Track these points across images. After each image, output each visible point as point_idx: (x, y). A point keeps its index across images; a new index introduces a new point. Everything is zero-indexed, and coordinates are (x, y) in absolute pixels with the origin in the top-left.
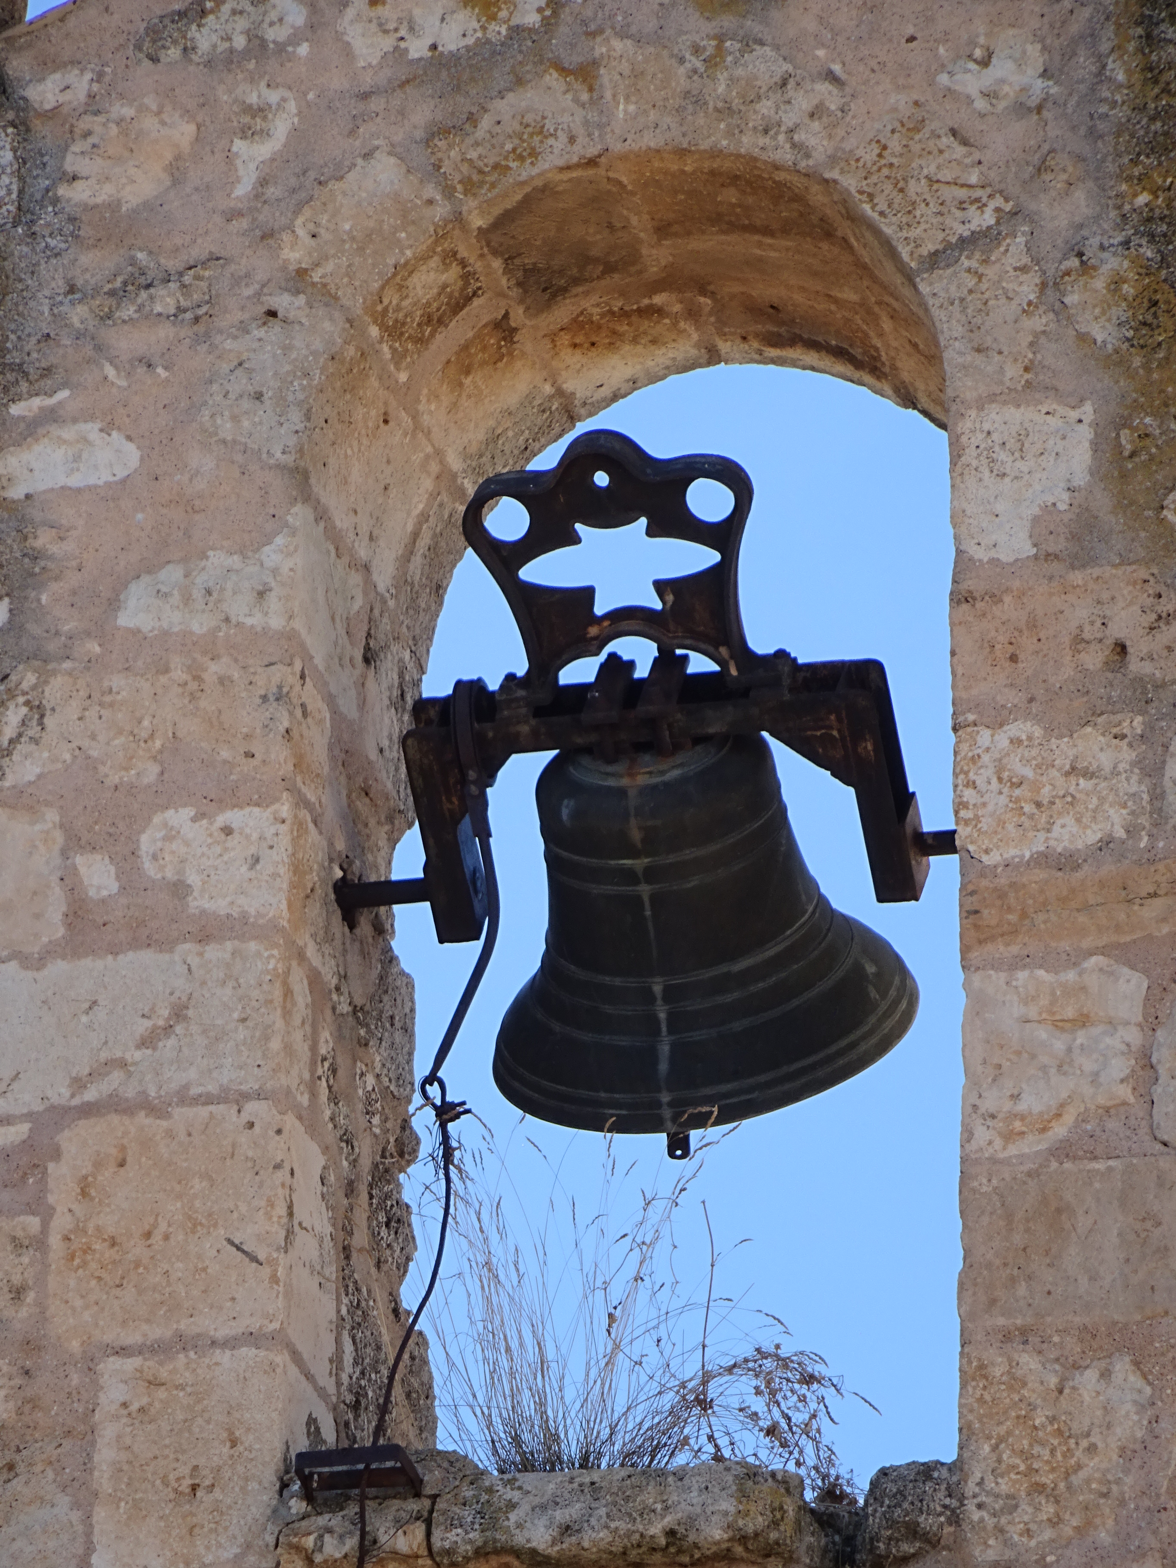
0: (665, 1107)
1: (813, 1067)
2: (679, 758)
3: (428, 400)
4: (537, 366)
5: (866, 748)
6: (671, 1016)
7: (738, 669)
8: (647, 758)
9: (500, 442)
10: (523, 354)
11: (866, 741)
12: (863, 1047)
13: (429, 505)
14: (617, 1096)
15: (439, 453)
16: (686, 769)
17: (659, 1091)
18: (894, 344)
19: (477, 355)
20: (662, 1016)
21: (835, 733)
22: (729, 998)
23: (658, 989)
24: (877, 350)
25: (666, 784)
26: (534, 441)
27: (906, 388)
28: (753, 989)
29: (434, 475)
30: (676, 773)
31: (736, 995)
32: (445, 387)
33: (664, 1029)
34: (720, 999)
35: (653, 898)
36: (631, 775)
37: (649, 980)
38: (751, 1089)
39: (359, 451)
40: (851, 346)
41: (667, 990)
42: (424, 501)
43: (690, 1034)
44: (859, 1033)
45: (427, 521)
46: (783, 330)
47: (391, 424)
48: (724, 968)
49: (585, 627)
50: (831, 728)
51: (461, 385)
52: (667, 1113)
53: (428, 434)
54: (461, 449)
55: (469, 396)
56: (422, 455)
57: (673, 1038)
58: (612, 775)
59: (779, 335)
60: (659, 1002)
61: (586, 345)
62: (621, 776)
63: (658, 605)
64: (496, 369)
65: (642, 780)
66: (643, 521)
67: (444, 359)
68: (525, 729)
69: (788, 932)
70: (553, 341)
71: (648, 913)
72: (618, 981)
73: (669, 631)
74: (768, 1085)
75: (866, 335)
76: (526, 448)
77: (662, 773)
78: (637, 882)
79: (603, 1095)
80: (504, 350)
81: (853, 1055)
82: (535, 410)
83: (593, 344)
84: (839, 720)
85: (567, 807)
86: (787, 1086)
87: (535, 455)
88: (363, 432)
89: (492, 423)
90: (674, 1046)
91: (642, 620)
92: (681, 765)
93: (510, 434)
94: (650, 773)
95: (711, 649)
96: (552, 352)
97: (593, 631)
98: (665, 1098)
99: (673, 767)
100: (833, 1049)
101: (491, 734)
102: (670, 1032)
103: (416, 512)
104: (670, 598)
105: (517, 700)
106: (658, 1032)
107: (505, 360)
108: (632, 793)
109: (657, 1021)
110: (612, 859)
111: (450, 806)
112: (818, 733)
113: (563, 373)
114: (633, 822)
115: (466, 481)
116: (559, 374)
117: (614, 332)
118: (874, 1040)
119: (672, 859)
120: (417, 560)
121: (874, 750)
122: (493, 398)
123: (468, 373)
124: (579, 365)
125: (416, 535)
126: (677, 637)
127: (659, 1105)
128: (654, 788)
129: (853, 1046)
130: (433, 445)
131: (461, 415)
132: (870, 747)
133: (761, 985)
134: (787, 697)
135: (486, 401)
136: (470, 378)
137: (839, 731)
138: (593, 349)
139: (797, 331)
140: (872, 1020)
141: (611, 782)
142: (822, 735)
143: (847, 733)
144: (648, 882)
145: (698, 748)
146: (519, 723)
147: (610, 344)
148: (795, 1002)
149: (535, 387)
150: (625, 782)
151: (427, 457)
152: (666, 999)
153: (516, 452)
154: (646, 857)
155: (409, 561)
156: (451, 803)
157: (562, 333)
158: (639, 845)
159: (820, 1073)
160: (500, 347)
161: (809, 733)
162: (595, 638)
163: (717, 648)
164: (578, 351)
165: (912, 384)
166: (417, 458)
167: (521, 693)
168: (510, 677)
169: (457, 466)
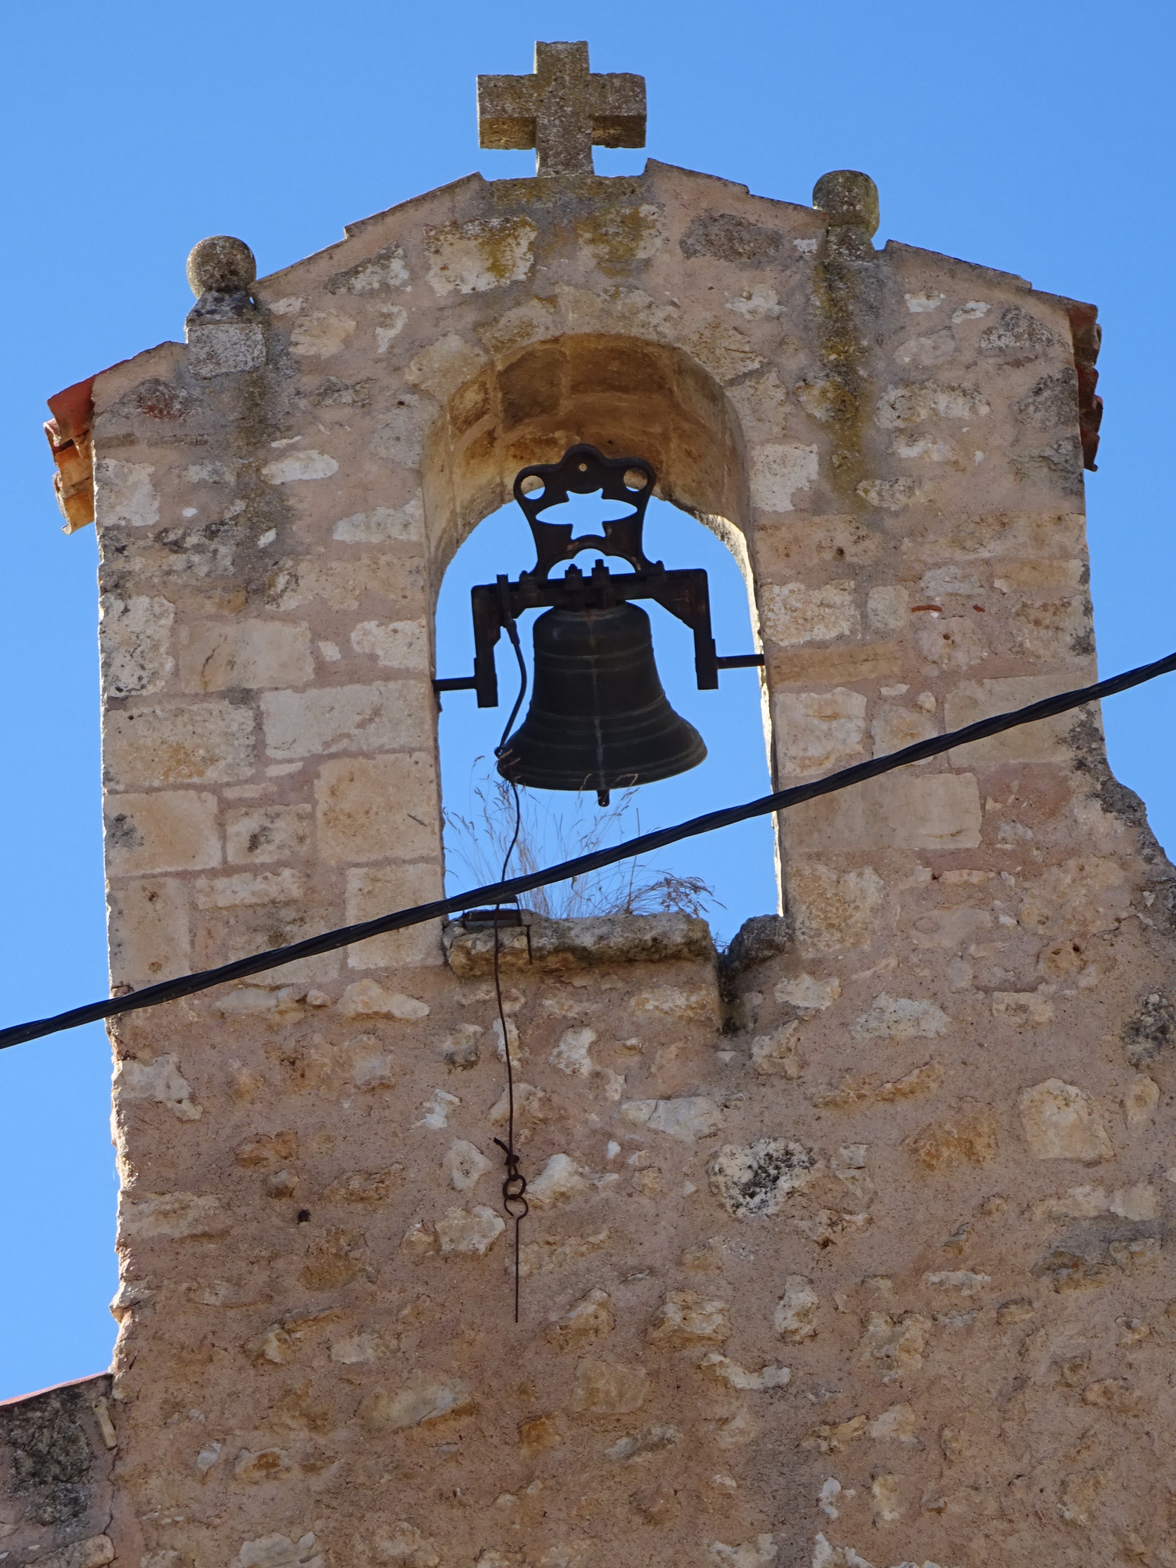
0: (600, 777)
2: (611, 610)
3: (457, 466)
6: (604, 735)
7: (641, 569)
8: (594, 610)
10: (494, 455)
13: (447, 526)
14: (580, 772)
15: (454, 498)
17: (599, 769)
19: (478, 448)
20: (599, 735)
22: (632, 728)
23: (597, 722)
25: (605, 621)
28: (642, 725)
29: (450, 510)
30: (609, 616)
32: (464, 462)
33: (600, 741)
34: (627, 728)
35: (598, 676)
36: (588, 616)
37: (593, 717)
39: (435, 477)
41: (602, 722)
42: (446, 522)
43: (614, 744)
45: (445, 533)
47: (444, 472)
49: (566, 546)
50: (685, 596)
51: (469, 463)
52: (603, 780)
53: (453, 485)
55: (470, 472)
56: (449, 496)
57: (605, 745)
58: (578, 616)
60: (597, 728)
62: (583, 617)
63: (603, 534)
64: (482, 460)
65: (594, 618)
66: (601, 491)
67: (467, 445)
68: (534, 595)
70: (508, 451)
71: (595, 683)
72: (575, 718)
73: (606, 547)
77: (603, 616)
78: (591, 668)
80: (488, 450)
84: (690, 593)
85: (556, 631)
90: (605, 749)
91: (595, 542)
94: (597, 615)
95: (629, 557)
96: (506, 458)
97: (570, 547)
98: (602, 773)
99: (607, 614)
101: (515, 599)
102: (603, 743)
103: (443, 526)
104: (610, 531)
106: (597, 743)
107: (487, 456)
108: (589, 624)
109: (596, 738)
110: (579, 656)
112: (679, 600)
113: (507, 472)
114: (591, 636)
115: (459, 519)
119: (608, 656)
123: (473, 457)
126: (611, 550)
127: (597, 776)
128: (600, 622)
129: (687, 756)
130: (453, 494)
133: (645, 723)
134: (664, 581)
136: (473, 461)
137: (688, 598)
141: (579, 620)
143: (693, 600)
144: (596, 667)
146: (531, 592)
149: (493, 477)
150: (585, 619)
151: (450, 498)
152: (601, 727)
154: (596, 655)
156: (493, 633)
157: (512, 447)
158: (594, 648)
160: (487, 447)
161: (675, 599)
162: (569, 552)
163: (631, 558)
164: (515, 460)
166: (447, 497)
167: (531, 579)
168: (524, 573)
169: (458, 509)
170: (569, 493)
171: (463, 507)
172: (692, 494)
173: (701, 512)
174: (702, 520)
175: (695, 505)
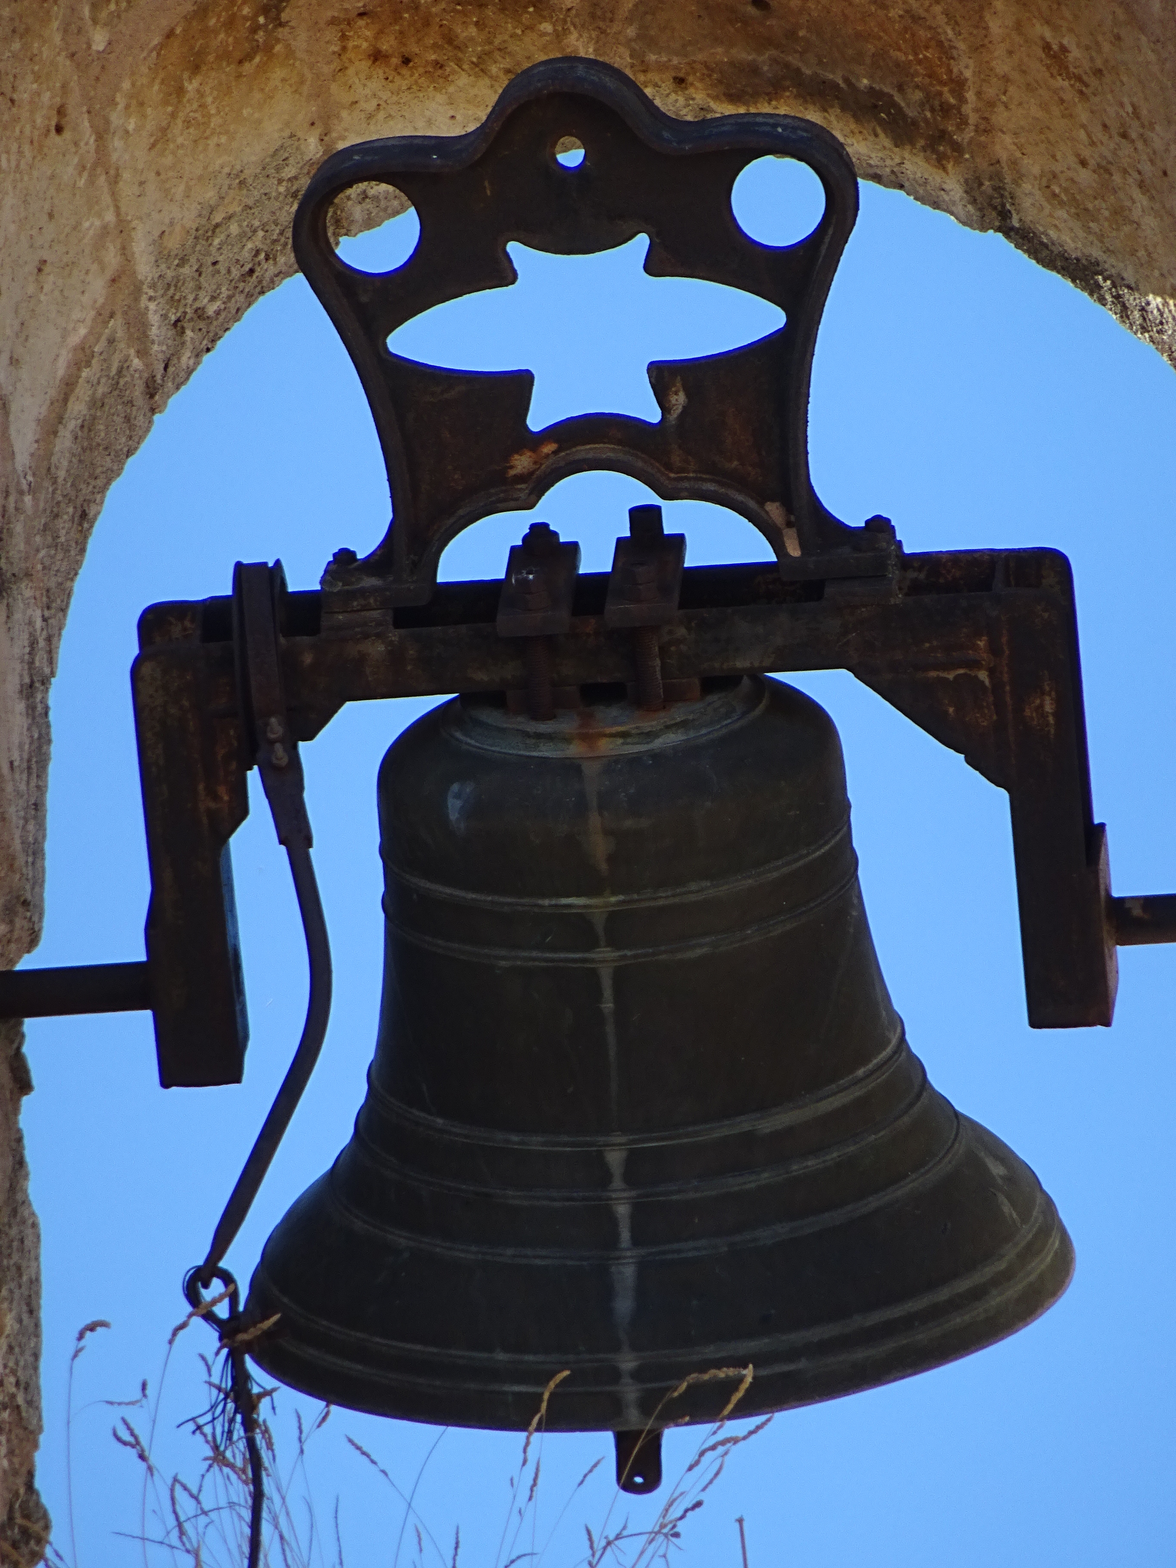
0: (627, 1380)
1: (908, 1322)
2: (678, 713)
3: (127, 107)
4: (305, 89)
5: (1041, 706)
6: (638, 1209)
7: (802, 546)
8: (614, 712)
9: (216, 242)
10: (290, 53)
11: (1043, 693)
12: (996, 1300)
13: (94, 334)
14: (530, 1358)
15: (123, 228)
16: (692, 734)
17: (616, 1348)
18: (1002, 66)
19: (216, 32)
20: (622, 1210)
21: (983, 675)
22: (750, 1182)
23: (615, 1158)
24: (958, 85)
25: (657, 756)
26: (267, 259)
27: (997, 176)
28: (796, 1168)
29: (109, 273)
30: (672, 739)
31: (765, 1177)
32: (156, 87)
33: (625, 1235)
34: (736, 1183)
35: (620, 975)
36: (588, 738)
37: (601, 1139)
38: (793, 1354)
39: (18, 166)
40: (900, 88)
41: (633, 1158)
42: (89, 322)
43: (675, 1246)
44: (989, 1271)
45: (88, 364)
46: (764, 59)
47: (67, 134)
48: (744, 1124)
49: (506, 456)
50: (975, 664)
51: (180, 91)
52: (630, 1392)
53: (114, 180)
54: (156, 233)
55: (188, 123)
56: (98, 223)
57: (643, 1251)
58: (549, 737)
59: (754, 70)
60: (617, 1182)
61: (395, 61)
62: (567, 740)
63: (652, 414)
64: (239, 76)
65: (607, 747)
66: (641, 242)
67: (165, 23)
68: (377, 649)
69: (860, 1072)
70: (344, 37)
71: (608, 1005)
72: (536, 1143)
73: (669, 467)
74: (823, 1348)
75: (946, 51)
76: (252, 271)
77: (650, 736)
78: (592, 944)
79: (501, 1356)
80: (260, 36)
81: (979, 1311)
82: (282, 189)
83: (406, 61)
84: (994, 649)
85: (458, 796)
86: (860, 1355)
87: (262, 292)
88: (28, 129)
89: (210, 195)
90: (643, 1267)
91: (619, 442)
92: (683, 725)
93: (234, 229)
94: (624, 735)
95: (752, 504)
96: (336, 65)
97: (522, 463)
98: (628, 1362)
99: (668, 728)
100: (943, 1294)
101: (308, 659)
102: (636, 1242)
103: (74, 340)
104: (679, 399)
105: (363, 593)
106: (613, 1241)
107: (257, 59)
108: (591, 769)
109: (613, 1221)
110: (544, 896)
111: (212, 805)
112: (951, 676)
113: (344, 114)
114: (595, 820)
115: (152, 306)
116: (338, 117)
117: (450, 39)
118: (1014, 1290)
119: (665, 898)
120: (64, 441)
121: (1055, 715)
122: (223, 139)
123: (196, 69)
124: (374, 103)
125: (69, 385)
126: (687, 479)
127: (615, 1375)
128: (634, 760)
129: (978, 1294)
130: (118, 214)
131: (168, 160)
132: (1049, 707)
133: (812, 1163)
134: (898, 599)
135: (212, 142)
136: (195, 83)
137: (992, 672)
138: (405, 71)
139: (794, 60)
140: (1010, 1253)
141: (546, 751)
142: (957, 677)
143: (1006, 678)
144: (614, 943)
145: (713, 698)
146: (366, 636)
147: (439, 65)
148: (873, 1203)
149: (292, 136)
150: (574, 750)
151: (105, 230)
152: (631, 1178)
153: (236, 273)
154: (614, 893)
155: (55, 433)
156: (216, 797)
157: (361, 22)
158: (604, 866)
159: (922, 1336)
160: (255, 29)
161: (933, 674)
162: (521, 478)
163: (762, 504)
164: (379, 72)
165: (1014, 163)
166: (91, 225)
167: (370, 582)
168: (344, 557)
169: (145, 268)
170: (514, 248)
171: (161, 256)
172: (1083, 214)
173: (1117, 281)
174: (1124, 313)
175: (1096, 253)
